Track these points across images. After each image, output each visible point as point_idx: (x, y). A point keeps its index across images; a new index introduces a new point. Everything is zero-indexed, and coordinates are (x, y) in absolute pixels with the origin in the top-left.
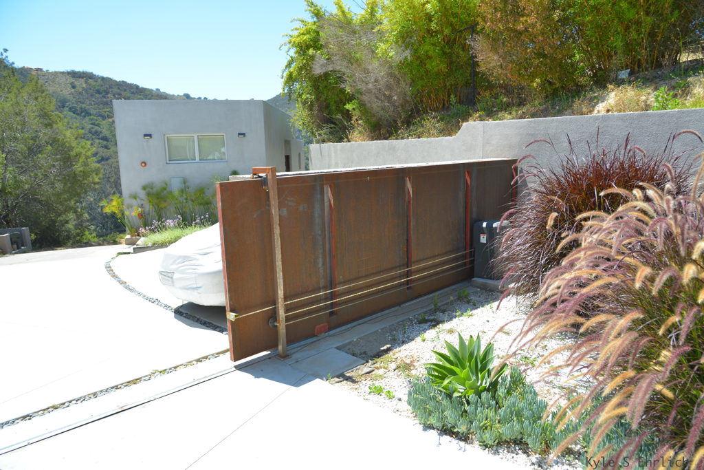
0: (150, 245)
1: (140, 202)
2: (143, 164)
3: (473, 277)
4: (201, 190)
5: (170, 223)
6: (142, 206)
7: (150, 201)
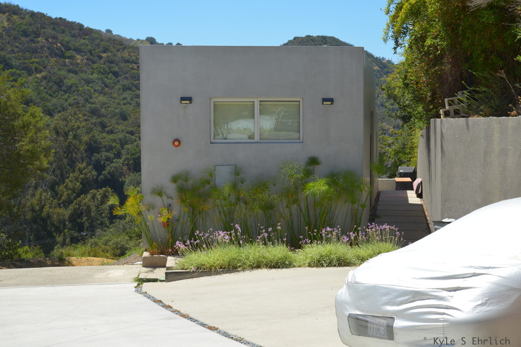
1: (167, 201)
2: (177, 143)
4: (261, 184)
5: (222, 235)
6: (169, 207)
7: (183, 201)
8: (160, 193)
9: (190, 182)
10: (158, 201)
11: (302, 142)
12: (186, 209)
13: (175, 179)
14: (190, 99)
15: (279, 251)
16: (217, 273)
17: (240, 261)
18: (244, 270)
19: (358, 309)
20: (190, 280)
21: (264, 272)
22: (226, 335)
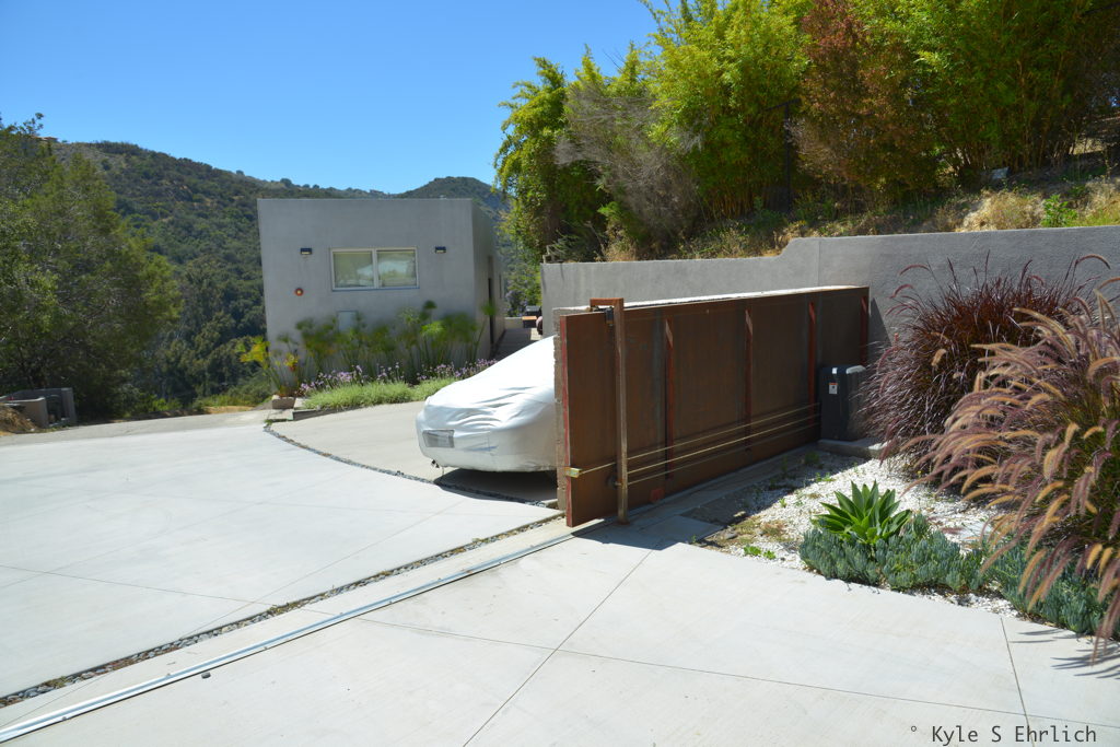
0: (318, 408)
1: (293, 347)
2: (299, 292)
3: (820, 438)
4: (382, 329)
5: (344, 376)
6: (295, 353)
7: (308, 346)
8: (286, 340)
9: (315, 328)
10: (284, 347)
11: (419, 288)
12: (311, 354)
13: (299, 326)
14: (310, 250)
16: (341, 410)
17: (362, 398)
18: (366, 406)
19: (430, 426)
20: (312, 419)
21: (385, 407)
22: (338, 459)
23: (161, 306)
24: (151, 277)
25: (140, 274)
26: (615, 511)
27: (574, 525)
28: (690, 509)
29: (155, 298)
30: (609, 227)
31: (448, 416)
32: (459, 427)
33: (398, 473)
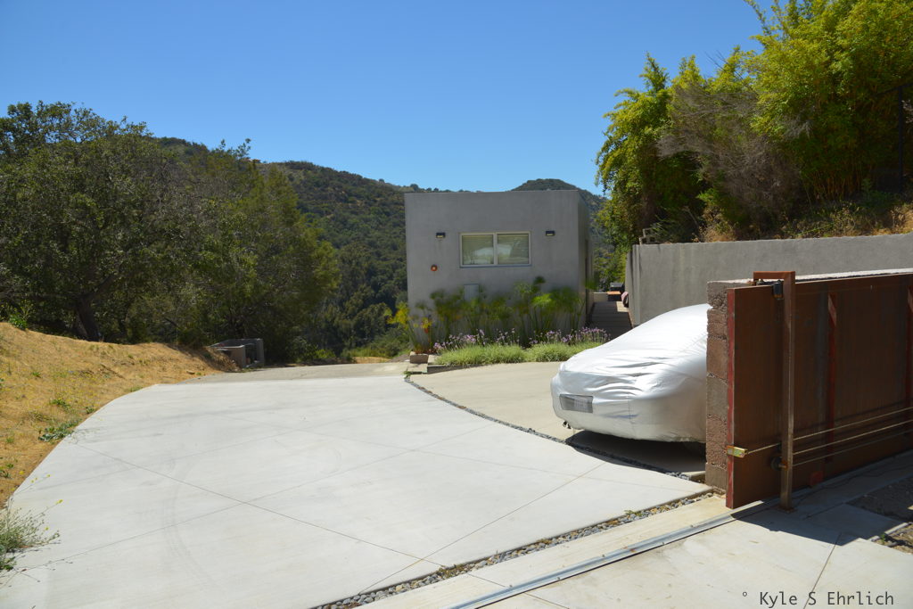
0: (448, 364)
1: (428, 313)
2: (434, 268)
4: (500, 299)
5: (469, 338)
6: (429, 317)
7: (440, 312)
8: (422, 307)
9: (445, 298)
10: (421, 312)
11: (531, 266)
12: (442, 319)
13: (433, 296)
14: (444, 234)
15: (513, 349)
16: (467, 367)
17: (484, 357)
18: (487, 364)
19: (566, 390)
20: (446, 373)
21: (502, 366)
22: (472, 412)
23: (326, 279)
24: (320, 257)
25: (312, 255)
26: (777, 493)
27: (735, 507)
28: (857, 497)
29: (321, 273)
30: (707, 211)
31: (586, 382)
32: (598, 394)
33: (530, 431)
